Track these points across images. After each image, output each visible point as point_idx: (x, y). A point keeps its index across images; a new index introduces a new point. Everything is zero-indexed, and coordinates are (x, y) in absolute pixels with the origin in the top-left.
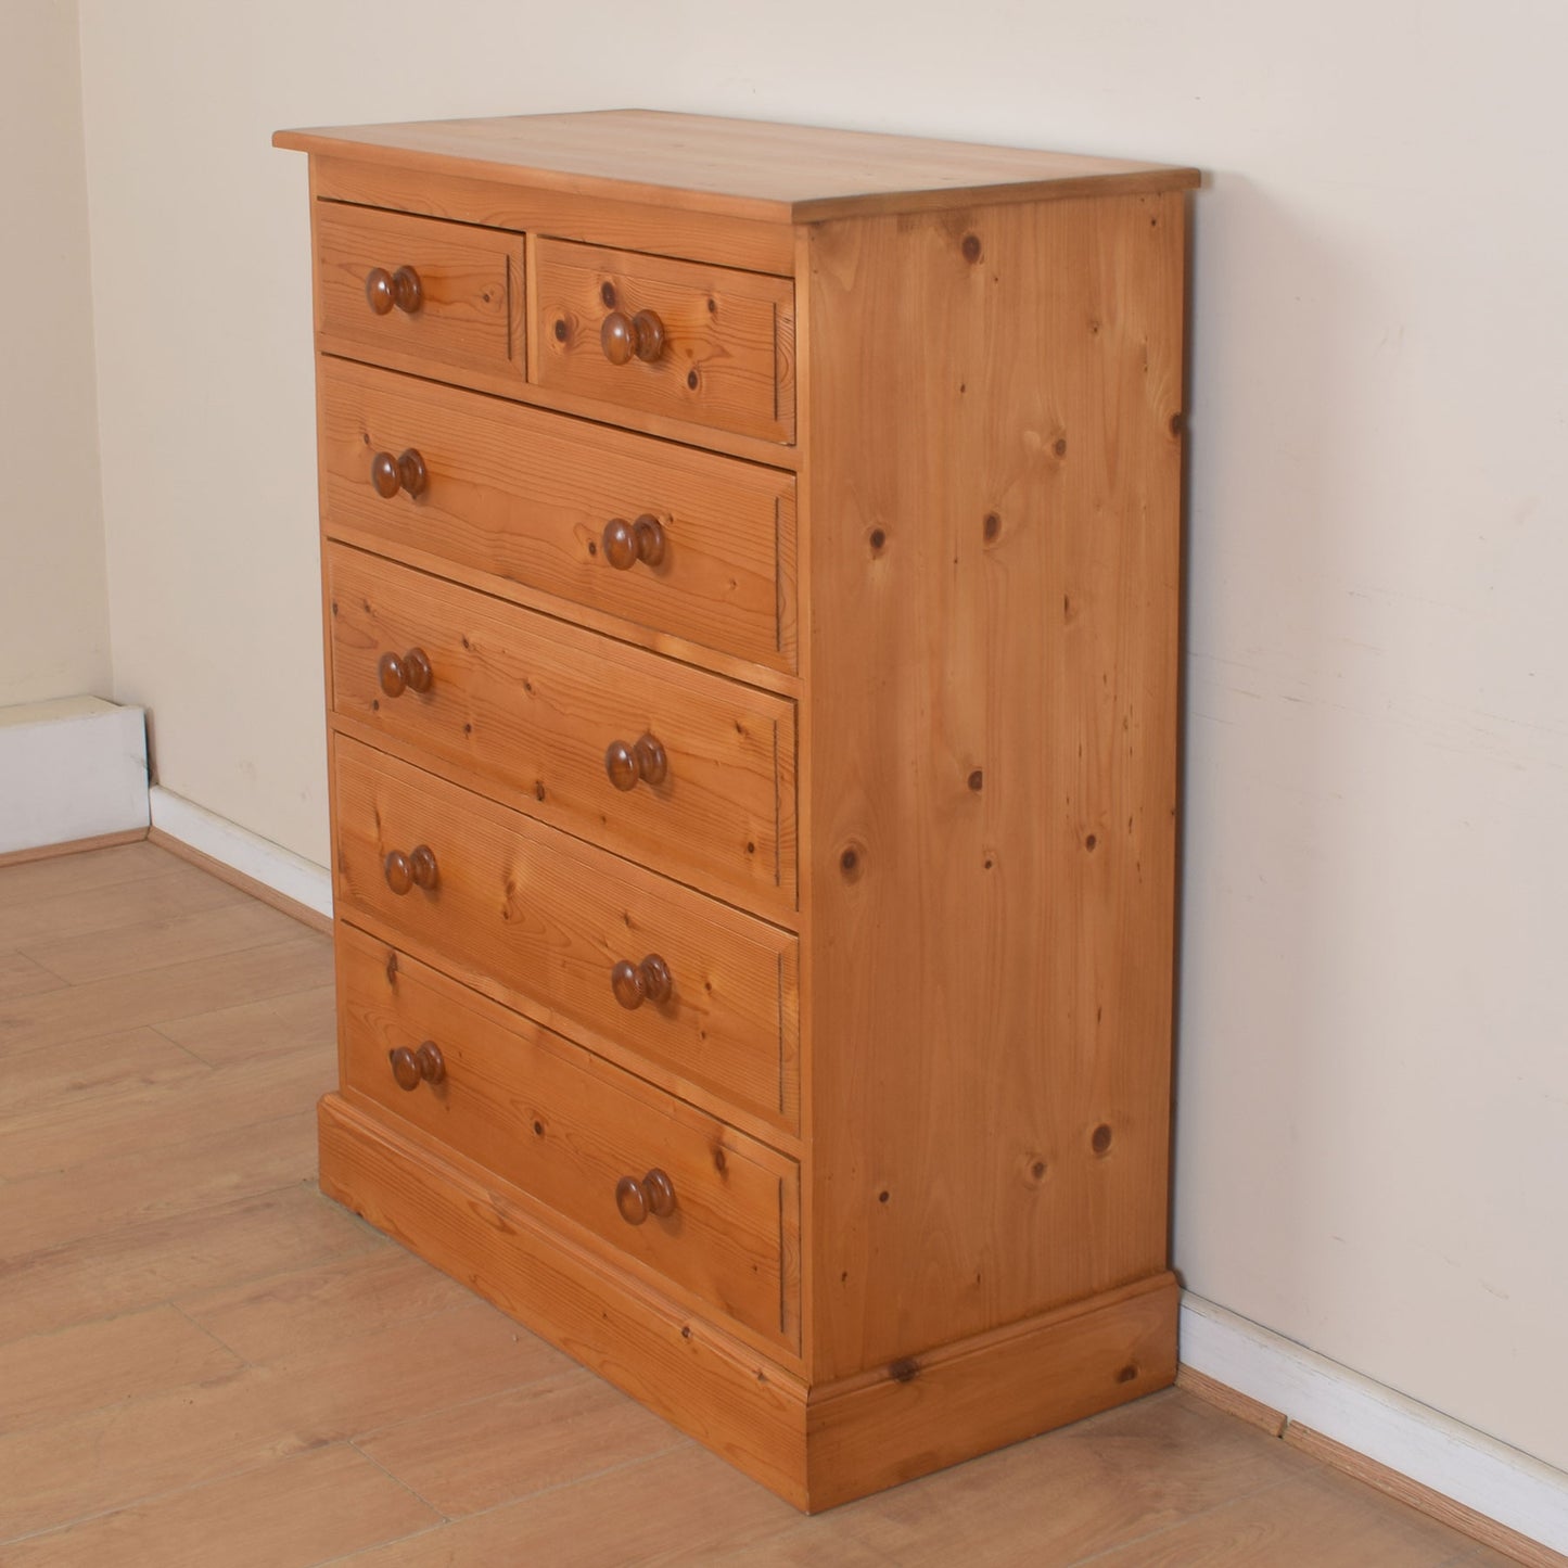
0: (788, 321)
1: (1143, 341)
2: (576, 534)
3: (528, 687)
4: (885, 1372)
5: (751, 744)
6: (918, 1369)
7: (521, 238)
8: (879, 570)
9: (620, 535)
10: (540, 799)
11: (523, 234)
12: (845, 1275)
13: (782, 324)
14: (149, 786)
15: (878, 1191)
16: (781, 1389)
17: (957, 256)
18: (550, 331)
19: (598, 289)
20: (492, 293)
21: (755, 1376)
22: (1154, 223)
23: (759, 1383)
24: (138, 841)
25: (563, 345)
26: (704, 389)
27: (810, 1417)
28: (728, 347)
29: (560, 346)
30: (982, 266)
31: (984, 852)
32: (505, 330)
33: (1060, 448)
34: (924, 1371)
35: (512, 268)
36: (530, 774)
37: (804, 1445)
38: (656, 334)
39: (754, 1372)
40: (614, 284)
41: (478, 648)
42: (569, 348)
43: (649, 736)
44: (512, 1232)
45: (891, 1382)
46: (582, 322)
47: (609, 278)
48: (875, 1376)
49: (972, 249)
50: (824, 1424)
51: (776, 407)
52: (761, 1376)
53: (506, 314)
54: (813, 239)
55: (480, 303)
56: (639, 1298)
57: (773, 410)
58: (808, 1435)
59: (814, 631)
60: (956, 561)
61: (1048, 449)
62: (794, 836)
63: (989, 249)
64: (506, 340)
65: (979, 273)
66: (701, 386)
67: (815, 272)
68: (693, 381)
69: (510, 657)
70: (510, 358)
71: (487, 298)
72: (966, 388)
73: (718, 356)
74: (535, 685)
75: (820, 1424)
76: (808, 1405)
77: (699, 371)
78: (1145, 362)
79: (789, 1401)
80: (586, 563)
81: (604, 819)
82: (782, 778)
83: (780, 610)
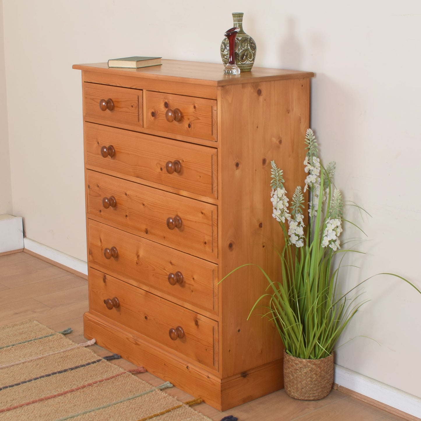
0: (215, 110)
1: (300, 115)
2: (157, 166)
3: (144, 205)
4: (240, 375)
5: (205, 217)
6: (248, 374)
7: (142, 91)
8: (238, 173)
9: (170, 165)
10: (147, 233)
11: (142, 90)
12: (230, 351)
13: (214, 111)
14: (24, 237)
15: (238, 329)
16: (214, 380)
17: (256, 94)
18: (150, 114)
19: (164, 104)
20: (134, 105)
21: (207, 377)
22: (302, 86)
23: (208, 379)
24: (21, 252)
25: (154, 118)
26: (192, 128)
27: (222, 386)
28: (199, 118)
29: (153, 118)
30: (262, 96)
31: (263, 244)
32: (137, 114)
33: (280, 142)
34: (249, 375)
35: (139, 99)
36: (144, 227)
37: (220, 394)
38: (180, 114)
39: (206, 376)
40: (168, 102)
41: (129, 195)
42: (155, 118)
43: (177, 216)
44: (139, 345)
45: (241, 378)
46: (159, 112)
47: (166, 101)
48: (238, 376)
49: (259, 92)
50: (225, 388)
51: (212, 132)
52: (208, 377)
53: (138, 110)
54: (222, 90)
55: (130, 108)
56: (175, 359)
57: (211, 133)
58: (221, 391)
59: (222, 188)
60: (256, 170)
61: (278, 142)
62: (217, 239)
63: (264, 92)
64: (137, 117)
65: (261, 98)
66: (192, 127)
67: (223, 98)
68: (189, 126)
69: (139, 197)
70: (139, 121)
71: (132, 106)
72: (258, 127)
73: (197, 120)
74: (146, 204)
75: (224, 388)
76: (221, 384)
77: (191, 124)
78: (300, 120)
79: (216, 383)
80: (160, 173)
81: (164, 238)
82: (214, 225)
83: (213, 183)
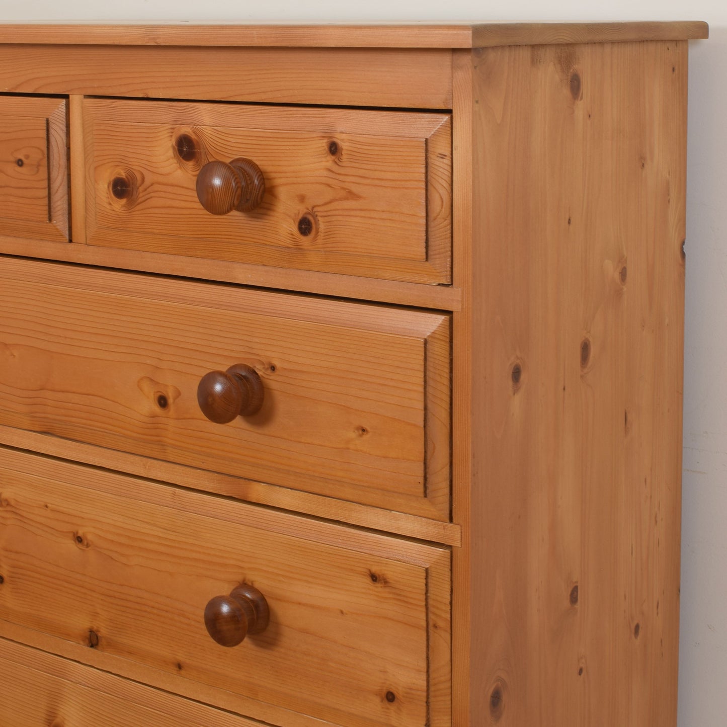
0: (443, 156)
2: (141, 390)
3: (79, 540)
5: (390, 593)
7: (64, 101)
8: (517, 404)
9: (218, 388)
10: (92, 646)
11: (66, 97)
13: (435, 161)
17: (566, 92)
18: (103, 188)
19: (173, 141)
20: (27, 157)
25: (123, 201)
26: (321, 235)
28: (355, 189)
29: (119, 204)
30: (582, 101)
32: (45, 192)
33: (623, 274)
35: (52, 131)
36: (81, 623)
38: (256, 182)
40: (193, 137)
41: (13, 503)
42: (131, 204)
43: (245, 585)
46: (148, 181)
47: (186, 130)
49: (575, 85)
51: (427, 247)
53: (46, 176)
54: (475, 67)
55: (13, 169)
57: (424, 250)
60: (564, 389)
61: (617, 276)
62: (449, 684)
63: (586, 86)
64: (46, 201)
65: (581, 107)
66: (317, 232)
67: (477, 102)
68: (305, 226)
69: (53, 510)
70: (50, 220)
71: (20, 163)
72: (571, 221)
73: (346, 199)
74: (90, 535)
77: (315, 217)
78: (669, 195)
80: (154, 416)
81: (180, 666)
82: (435, 626)
83: (429, 457)
